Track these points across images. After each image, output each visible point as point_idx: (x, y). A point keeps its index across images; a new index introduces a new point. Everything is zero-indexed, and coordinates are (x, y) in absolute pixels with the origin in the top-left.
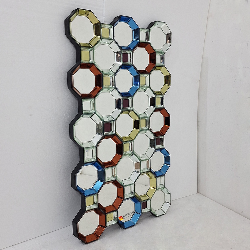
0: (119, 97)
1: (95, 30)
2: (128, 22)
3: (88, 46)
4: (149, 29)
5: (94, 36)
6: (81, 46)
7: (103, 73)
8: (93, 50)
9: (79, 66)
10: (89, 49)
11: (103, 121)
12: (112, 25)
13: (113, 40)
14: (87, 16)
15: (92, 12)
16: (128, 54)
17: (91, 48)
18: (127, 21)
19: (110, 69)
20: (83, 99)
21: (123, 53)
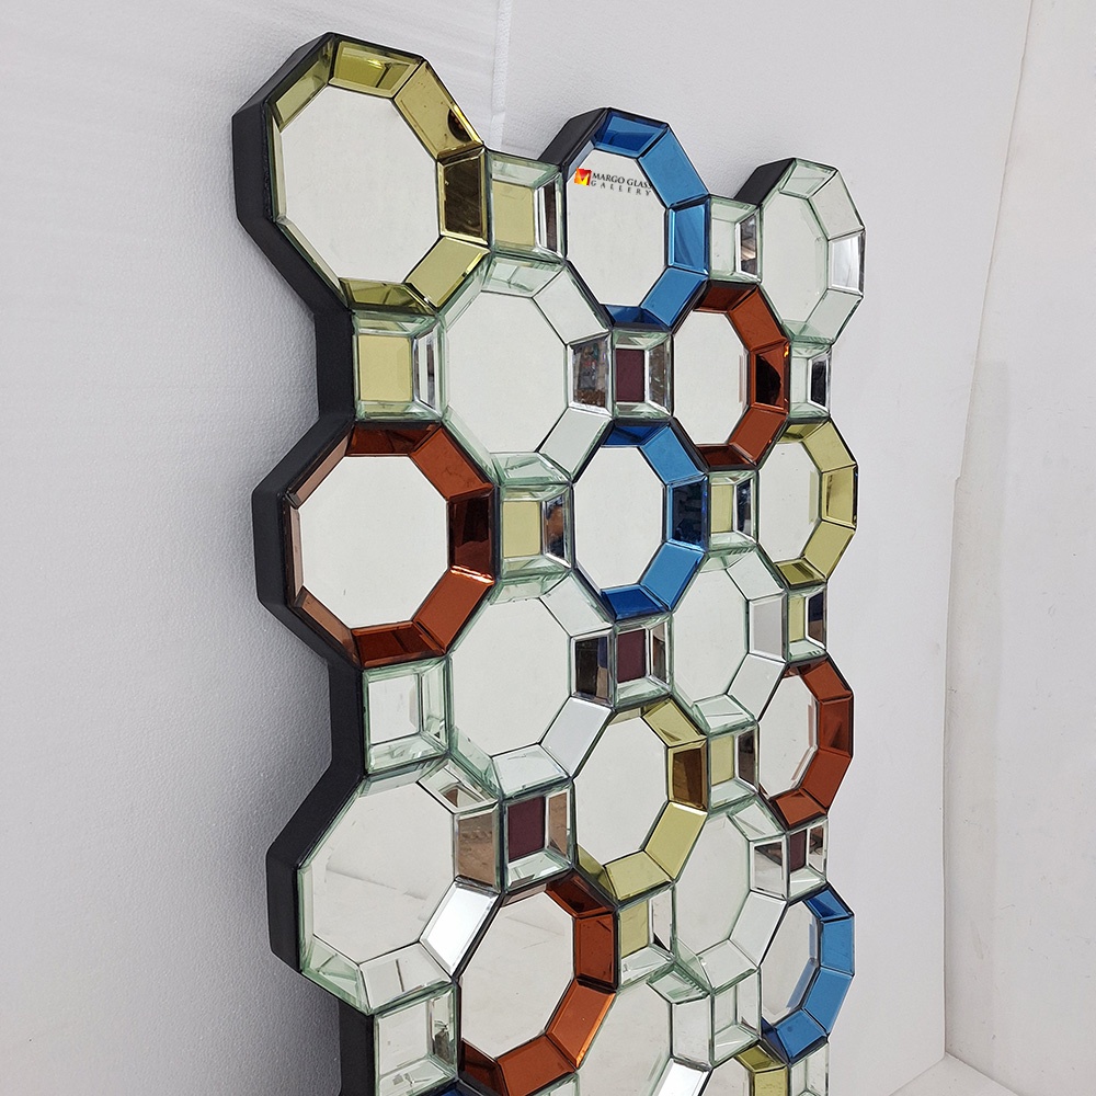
0: (593, 623)
1: (443, 198)
2: (642, 155)
3: (404, 304)
4: (760, 206)
5: (441, 237)
6: (351, 301)
7: (500, 482)
8: (435, 330)
9: (344, 442)
10: (411, 327)
11: (504, 799)
12: (554, 168)
13: (559, 267)
14: (392, 99)
15: (428, 66)
16: (643, 351)
17: (420, 314)
18: (637, 150)
19: (537, 450)
20: (366, 674)
21: (618, 346)
